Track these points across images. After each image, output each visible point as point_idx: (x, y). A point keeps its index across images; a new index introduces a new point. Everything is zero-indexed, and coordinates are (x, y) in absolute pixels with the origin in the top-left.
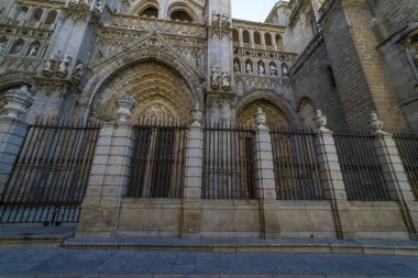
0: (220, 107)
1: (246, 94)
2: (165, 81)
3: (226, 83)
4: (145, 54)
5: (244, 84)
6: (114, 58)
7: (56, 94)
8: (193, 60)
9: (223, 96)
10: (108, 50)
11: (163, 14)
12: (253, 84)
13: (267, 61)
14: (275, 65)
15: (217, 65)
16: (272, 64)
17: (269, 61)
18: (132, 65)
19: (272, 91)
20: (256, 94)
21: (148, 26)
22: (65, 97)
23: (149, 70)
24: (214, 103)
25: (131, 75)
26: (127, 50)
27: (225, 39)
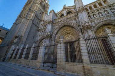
0: (87, 32)
1: (96, 25)
2: (69, 30)
3: (87, 24)
4: (63, 25)
5: (94, 22)
6: (57, 28)
7: (48, 39)
8: (75, 22)
9: (87, 28)
10: (55, 27)
11: (65, 15)
12: (98, 21)
13: (102, 11)
14: (107, 11)
15: (83, 20)
16: (105, 11)
17: (103, 11)
18: (60, 29)
19: (109, 20)
20: (101, 24)
21: (62, 19)
22: (50, 39)
23: (64, 28)
24: (85, 31)
25: (61, 31)
26: (59, 26)
27: (83, 12)
